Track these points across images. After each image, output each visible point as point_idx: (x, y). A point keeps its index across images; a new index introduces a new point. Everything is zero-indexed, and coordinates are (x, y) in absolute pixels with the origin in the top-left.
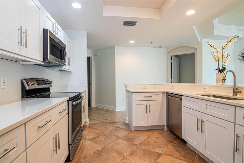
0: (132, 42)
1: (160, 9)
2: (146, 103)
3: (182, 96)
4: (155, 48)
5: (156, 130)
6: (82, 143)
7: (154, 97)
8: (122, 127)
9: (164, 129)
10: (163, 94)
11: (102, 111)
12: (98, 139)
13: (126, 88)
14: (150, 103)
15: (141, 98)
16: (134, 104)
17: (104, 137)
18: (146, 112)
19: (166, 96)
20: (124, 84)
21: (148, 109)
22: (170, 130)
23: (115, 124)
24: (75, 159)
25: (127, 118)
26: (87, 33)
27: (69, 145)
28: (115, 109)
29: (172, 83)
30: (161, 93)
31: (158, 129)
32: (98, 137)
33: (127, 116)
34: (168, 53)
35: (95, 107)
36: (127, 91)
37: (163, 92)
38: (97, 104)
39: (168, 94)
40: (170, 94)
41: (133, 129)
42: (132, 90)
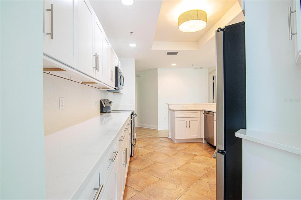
0: (174, 65)
1: (197, 42)
2: (186, 119)
3: (214, 112)
4: (196, 69)
5: (195, 142)
6: (136, 149)
7: (193, 115)
8: (166, 141)
9: (202, 142)
10: (201, 112)
11: (145, 130)
12: (148, 147)
13: (169, 107)
14: (189, 119)
15: (182, 115)
16: (176, 120)
17: (152, 146)
18: (187, 127)
19: (204, 113)
20: (167, 104)
21: (188, 125)
22: (208, 143)
23: (159, 139)
24: (135, 156)
25: (170, 134)
26: (135, 60)
27: (132, 145)
28: (157, 128)
29: (214, 102)
30: (200, 111)
31: (197, 141)
32: (147, 146)
33: (170, 132)
34: (210, 73)
35: (137, 126)
36: (171, 110)
37: (201, 111)
38: (139, 124)
39: (205, 112)
40: (207, 112)
41: (176, 142)
42: (175, 109)
